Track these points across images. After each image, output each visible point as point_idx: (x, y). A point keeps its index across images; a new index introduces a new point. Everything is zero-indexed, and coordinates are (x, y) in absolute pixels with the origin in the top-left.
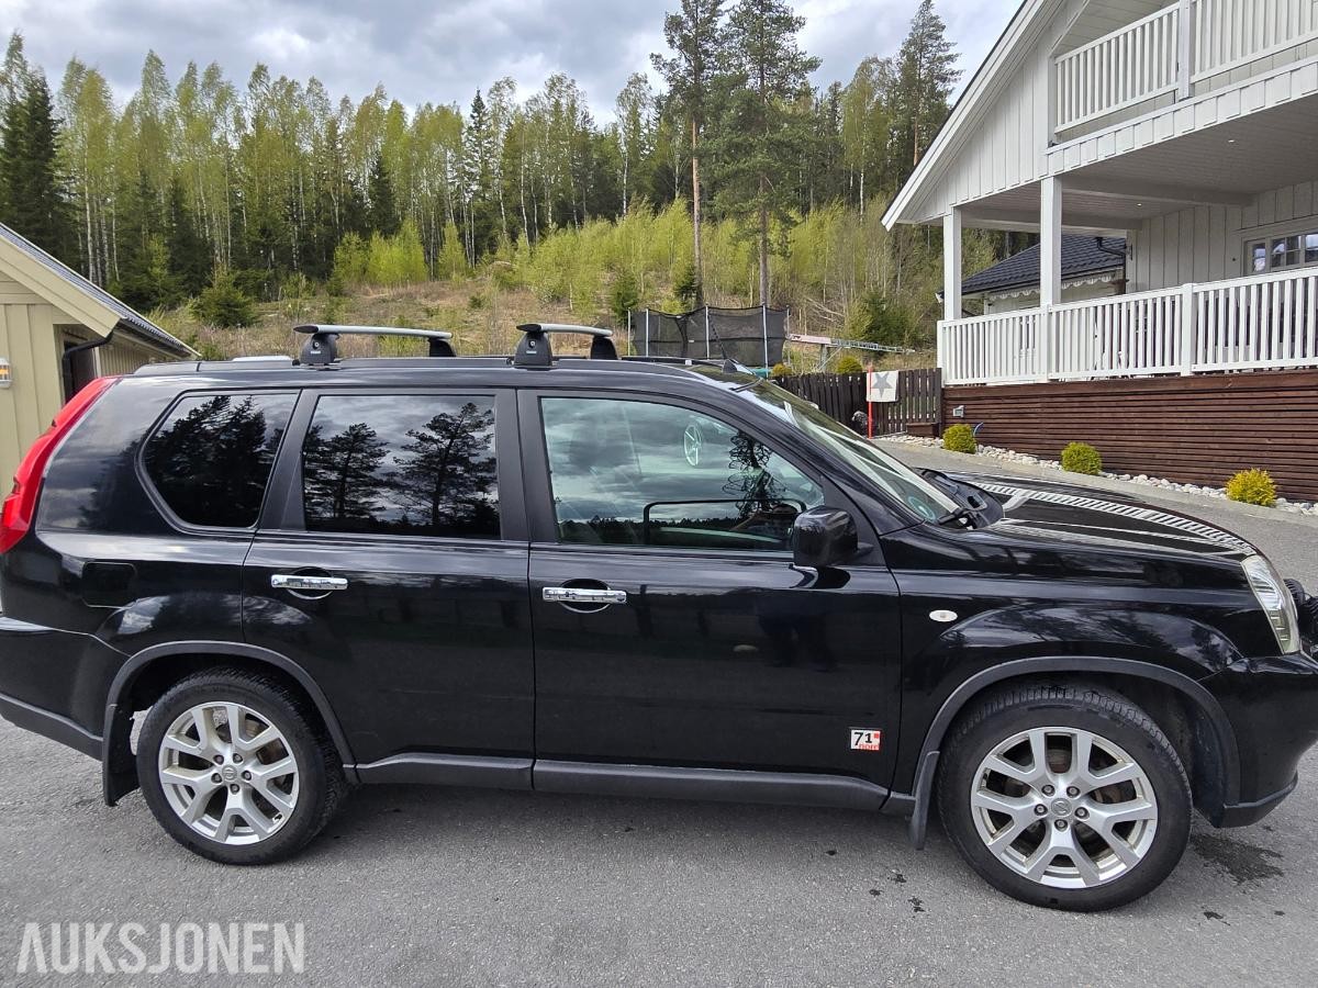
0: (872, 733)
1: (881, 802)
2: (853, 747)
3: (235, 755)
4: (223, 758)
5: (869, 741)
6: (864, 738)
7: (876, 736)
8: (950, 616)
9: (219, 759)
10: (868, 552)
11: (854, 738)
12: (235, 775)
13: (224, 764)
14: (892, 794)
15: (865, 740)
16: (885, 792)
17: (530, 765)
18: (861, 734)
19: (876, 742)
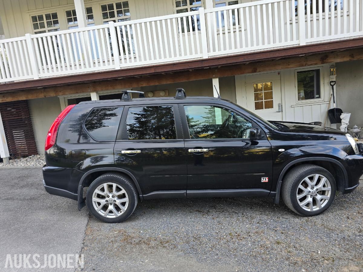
0: (266, 178)
1: (268, 194)
2: (262, 181)
3: (112, 196)
4: (109, 196)
5: (266, 180)
6: (265, 179)
7: (267, 179)
8: (283, 150)
9: (108, 197)
10: (263, 137)
11: (262, 179)
12: (112, 201)
13: (110, 198)
14: (271, 192)
15: (265, 180)
16: (269, 192)
17: (186, 192)
18: (264, 178)
19: (267, 180)
